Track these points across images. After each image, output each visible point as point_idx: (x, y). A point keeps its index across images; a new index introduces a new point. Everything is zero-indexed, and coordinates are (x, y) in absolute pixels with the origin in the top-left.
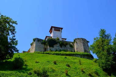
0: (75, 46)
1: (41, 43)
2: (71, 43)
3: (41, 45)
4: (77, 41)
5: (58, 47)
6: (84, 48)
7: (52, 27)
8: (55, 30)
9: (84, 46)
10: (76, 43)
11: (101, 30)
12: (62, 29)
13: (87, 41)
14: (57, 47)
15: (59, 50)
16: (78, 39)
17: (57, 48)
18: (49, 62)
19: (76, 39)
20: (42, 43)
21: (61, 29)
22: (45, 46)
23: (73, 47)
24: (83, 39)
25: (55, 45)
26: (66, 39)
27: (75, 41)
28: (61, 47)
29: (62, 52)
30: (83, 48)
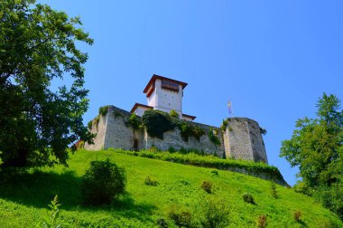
0: (228, 140)
1: (122, 123)
2: (214, 132)
3: (124, 128)
4: (234, 126)
5: (177, 139)
6: (254, 149)
7: (155, 78)
8: (163, 87)
9: (253, 141)
10: (231, 130)
11: (325, 97)
12: (184, 85)
13: (261, 129)
14: (172, 138)
15: (179, 148)
16: (237, 119)
17: (174, 142)
18: (186, 184)
19: (229, 120)
20: (127, 124)
21: (180, 87)
22: (136, 133)
23: (219, 144)
24: (250, 121)
25: (168, 132)
26: (193, 118)
27: (225, 124)
28: (186, 140)
29: (191, 156)
30: (251, 149)
